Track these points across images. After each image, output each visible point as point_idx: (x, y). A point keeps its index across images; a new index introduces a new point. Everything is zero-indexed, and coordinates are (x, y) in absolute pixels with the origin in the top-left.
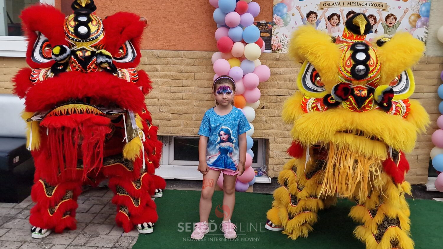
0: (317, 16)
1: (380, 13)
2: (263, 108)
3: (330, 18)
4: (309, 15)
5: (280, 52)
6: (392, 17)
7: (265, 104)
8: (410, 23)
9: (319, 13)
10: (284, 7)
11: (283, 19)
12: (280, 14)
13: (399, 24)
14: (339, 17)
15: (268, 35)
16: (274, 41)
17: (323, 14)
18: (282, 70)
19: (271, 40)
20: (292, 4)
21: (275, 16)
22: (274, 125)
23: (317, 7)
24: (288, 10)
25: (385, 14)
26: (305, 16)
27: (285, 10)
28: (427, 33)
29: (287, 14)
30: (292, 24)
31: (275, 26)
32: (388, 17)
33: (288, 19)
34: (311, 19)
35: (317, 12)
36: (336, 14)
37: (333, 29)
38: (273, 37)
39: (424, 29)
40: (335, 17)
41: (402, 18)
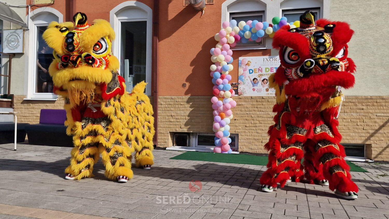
0: (257, 80)
2: (235, 120)
4: (254, 80)
5: (242, 95)
7: (236, 118)
10: (243, 76)
11: (243, 81)
12: (241, 79)
15: (237, 88)
16: (239, 91)
18: (243, 103)
19: (238, 90)
20: (246, 75)
21: (239, 80)
22: (240, 128)
23: (257, 76)
24: (245, 78)
26: (252, 80)
27: (243, 78)
29: (244, 79)
30: (247, 83)
31: (239, 85)
33: (245, 82)
34: (255, 81)
35: (257, 78)
36: (266, 79)
38: (239, 89)
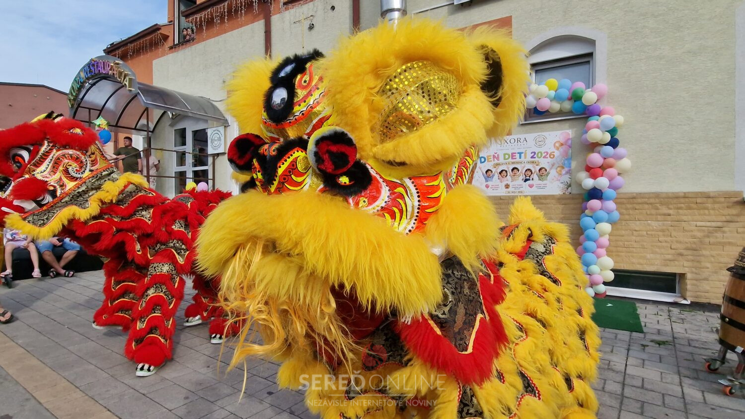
0: (492, 172)
1: (534, 167)
3: (500, 173)
6: (544, 169)
8: (557, 172)
9: (494, 170)
13: (549, 173)
14: (506, 172)
17: (496, 171)
25: (538, 168)
26: (484, 172)
28: (570, 178)
32: (540, 170)
35: (492, 170)
37: (503, 179)
39: (568, 176)
40: (504, 172)
41: (551, 169)
